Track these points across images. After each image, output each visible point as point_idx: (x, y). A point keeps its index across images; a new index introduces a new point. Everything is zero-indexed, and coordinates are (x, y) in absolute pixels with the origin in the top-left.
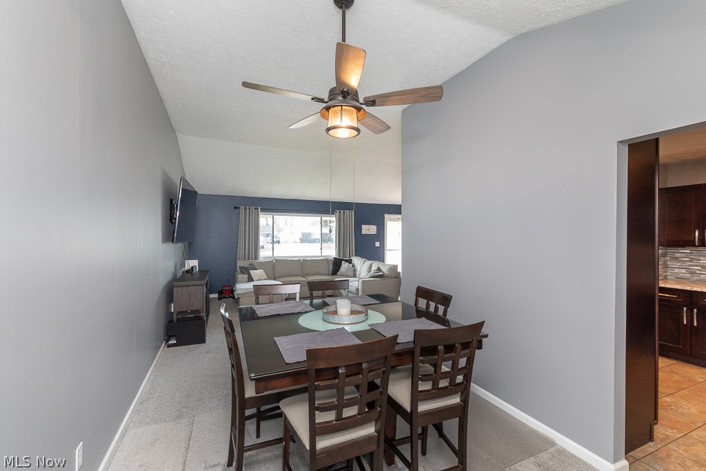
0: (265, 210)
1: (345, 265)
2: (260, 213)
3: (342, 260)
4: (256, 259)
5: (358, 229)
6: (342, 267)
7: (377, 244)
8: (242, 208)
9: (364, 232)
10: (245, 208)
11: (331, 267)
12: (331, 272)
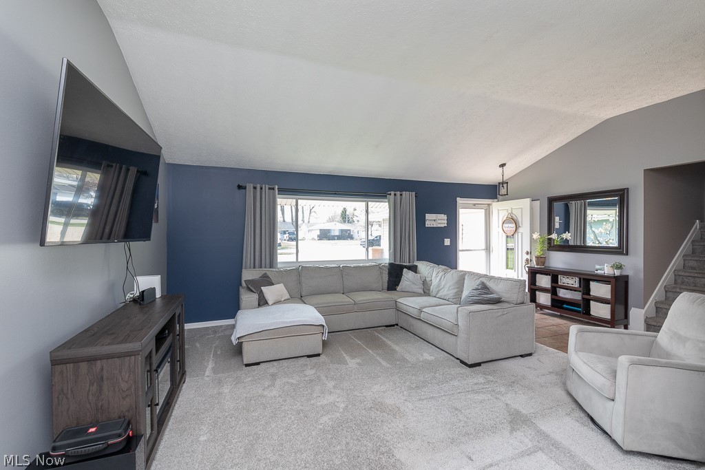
0: (285, 191)
1: (407, 275)
2: (277, 196)
3: (401, 268)
4: (271, 266)
5: (421, 220)
6: (403, 278)
7: (447, 242)
8: (250, 187)
9: (428, 224)
10: (255, 188)
11: (386, 277)
12: (386, 285)
